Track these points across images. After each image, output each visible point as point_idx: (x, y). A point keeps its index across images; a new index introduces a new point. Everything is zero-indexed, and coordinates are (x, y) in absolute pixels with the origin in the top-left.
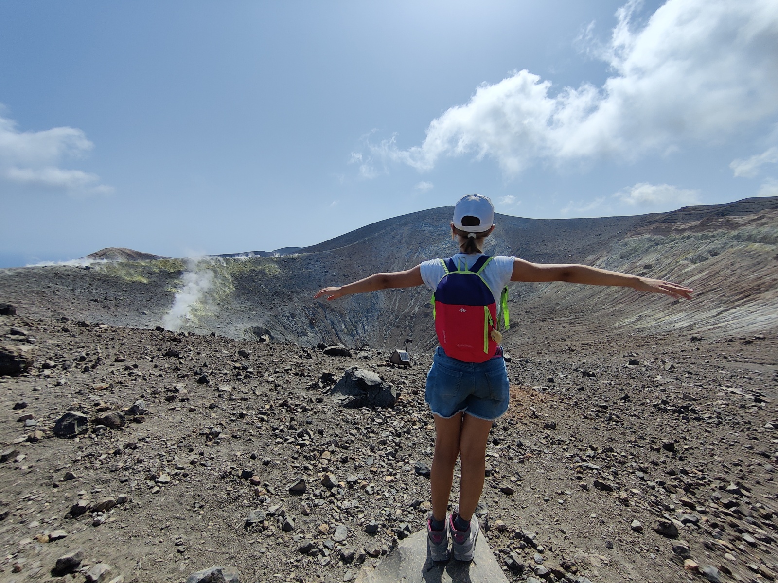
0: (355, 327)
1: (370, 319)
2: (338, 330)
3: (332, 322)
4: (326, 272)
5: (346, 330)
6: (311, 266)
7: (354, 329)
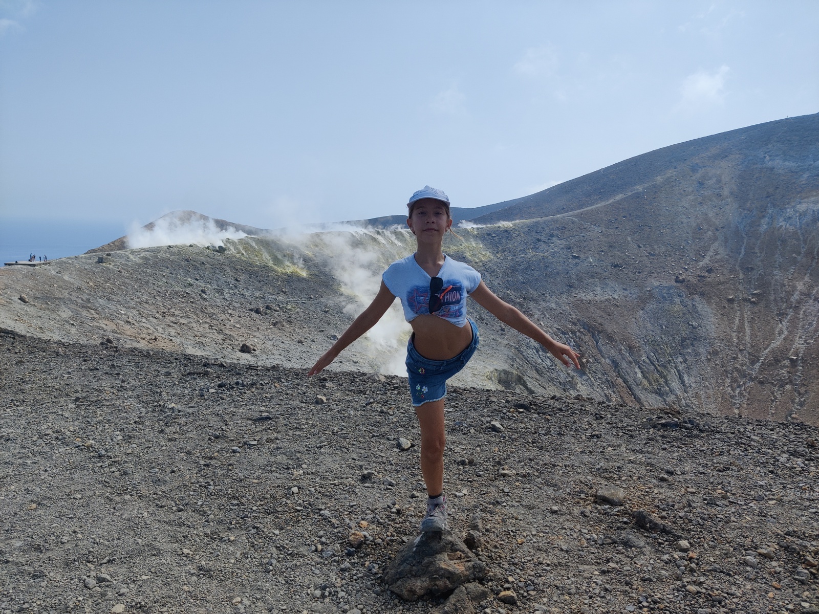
0: (662, 375)
1: (691, 360)
2: (631, 381)
3: (616, 364)
4: (574, 257)
5: (645, 382)
6: (543, 246)
7: (662, 381)
